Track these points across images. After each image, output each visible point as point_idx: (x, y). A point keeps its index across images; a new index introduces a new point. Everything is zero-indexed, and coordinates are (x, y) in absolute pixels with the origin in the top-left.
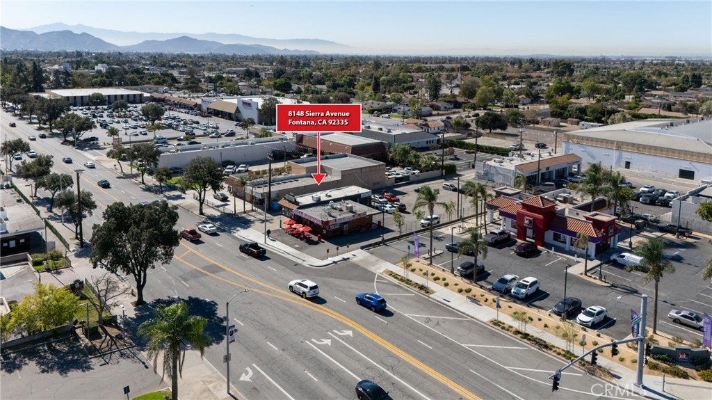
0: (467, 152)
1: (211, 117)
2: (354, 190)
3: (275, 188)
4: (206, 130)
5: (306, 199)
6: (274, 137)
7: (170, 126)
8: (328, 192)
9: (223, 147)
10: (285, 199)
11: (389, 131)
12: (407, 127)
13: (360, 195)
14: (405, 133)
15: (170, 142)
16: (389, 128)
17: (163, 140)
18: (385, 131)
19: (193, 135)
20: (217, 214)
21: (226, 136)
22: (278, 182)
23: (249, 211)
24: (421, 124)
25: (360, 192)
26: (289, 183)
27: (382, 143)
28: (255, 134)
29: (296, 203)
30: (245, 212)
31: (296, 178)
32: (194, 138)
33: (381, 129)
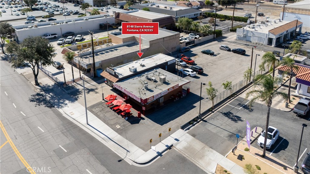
0: (220, 20)
1: (67, 3)
2: (162, 58)
3: (99, 59)
4: (62, 11)
5: (124, 70)
6: (101, 15)
7: (42, 9)
8: (141, 61)
9: (67, 23)
10: (106, 71)
11: (171, 8)
12: (180, 6)
13: (167, 63)
14: (181, 10)
15: (37, 19)
16: (171, 6)
17: (33, 18)
18: (168, 8)
19: (53, 15)
20: (51, 83)
21: (73, 14)
22: (102, 52)
23: (78, 80)
24: (188, 4)
25: (167, 60)
26: (111, 53)
27: (171, 16)
28: (90, 13)
29: (116, 76)
30: (74, 81)
31: (116, 48)
32: (53, 16)
33: (166, 7)
